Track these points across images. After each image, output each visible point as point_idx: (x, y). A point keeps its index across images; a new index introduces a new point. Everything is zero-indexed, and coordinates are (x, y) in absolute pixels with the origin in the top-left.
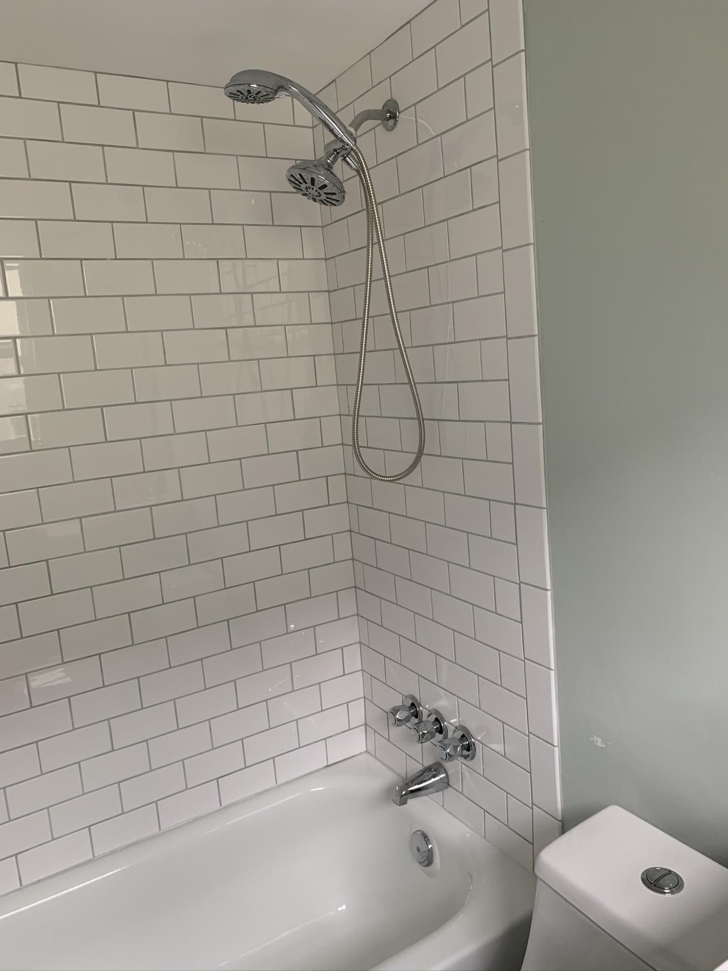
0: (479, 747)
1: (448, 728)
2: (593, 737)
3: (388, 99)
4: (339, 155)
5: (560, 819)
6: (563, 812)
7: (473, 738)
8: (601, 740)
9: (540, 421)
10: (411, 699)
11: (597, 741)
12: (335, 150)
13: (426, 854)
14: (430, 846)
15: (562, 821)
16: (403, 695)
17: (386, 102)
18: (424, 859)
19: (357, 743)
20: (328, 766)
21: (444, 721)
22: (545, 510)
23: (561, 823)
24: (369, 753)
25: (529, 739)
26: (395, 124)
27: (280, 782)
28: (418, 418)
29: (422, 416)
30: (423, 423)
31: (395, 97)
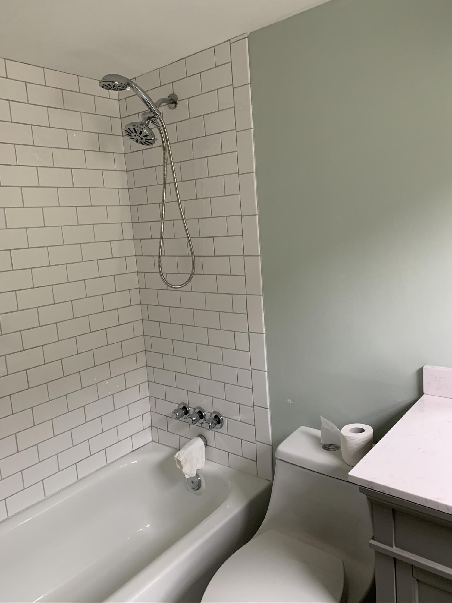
0: (225, 420)
1: (206, 415)
2: (288, 400)
3: (171, 93)
4: (150, 120)
5: (271, 444)
6: (272, 440)
7: (222, 416)
8: (291, 400)
9: (260, 255)
10: (183, 404)
11: (289, 401)
12: (149, 117)
13: (198, 483)
14: (199, 479)
15: (272, 445)
16: (177, 404)
17: (170, 95)
18: (196, 485)
19: (147, 437)
20: (133, 451)
21: (204, 411)
22: (262, 296)
23: (271, 446)
24: (154, 441)
25: (254, 409)
26: (175, 107)
27: (108, 462)
28: (192, 256)
29: (194, 254)
30: (194, 258)
31: (175, 93)
